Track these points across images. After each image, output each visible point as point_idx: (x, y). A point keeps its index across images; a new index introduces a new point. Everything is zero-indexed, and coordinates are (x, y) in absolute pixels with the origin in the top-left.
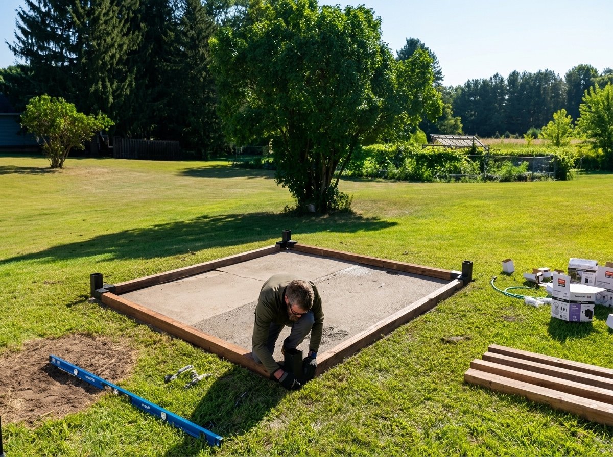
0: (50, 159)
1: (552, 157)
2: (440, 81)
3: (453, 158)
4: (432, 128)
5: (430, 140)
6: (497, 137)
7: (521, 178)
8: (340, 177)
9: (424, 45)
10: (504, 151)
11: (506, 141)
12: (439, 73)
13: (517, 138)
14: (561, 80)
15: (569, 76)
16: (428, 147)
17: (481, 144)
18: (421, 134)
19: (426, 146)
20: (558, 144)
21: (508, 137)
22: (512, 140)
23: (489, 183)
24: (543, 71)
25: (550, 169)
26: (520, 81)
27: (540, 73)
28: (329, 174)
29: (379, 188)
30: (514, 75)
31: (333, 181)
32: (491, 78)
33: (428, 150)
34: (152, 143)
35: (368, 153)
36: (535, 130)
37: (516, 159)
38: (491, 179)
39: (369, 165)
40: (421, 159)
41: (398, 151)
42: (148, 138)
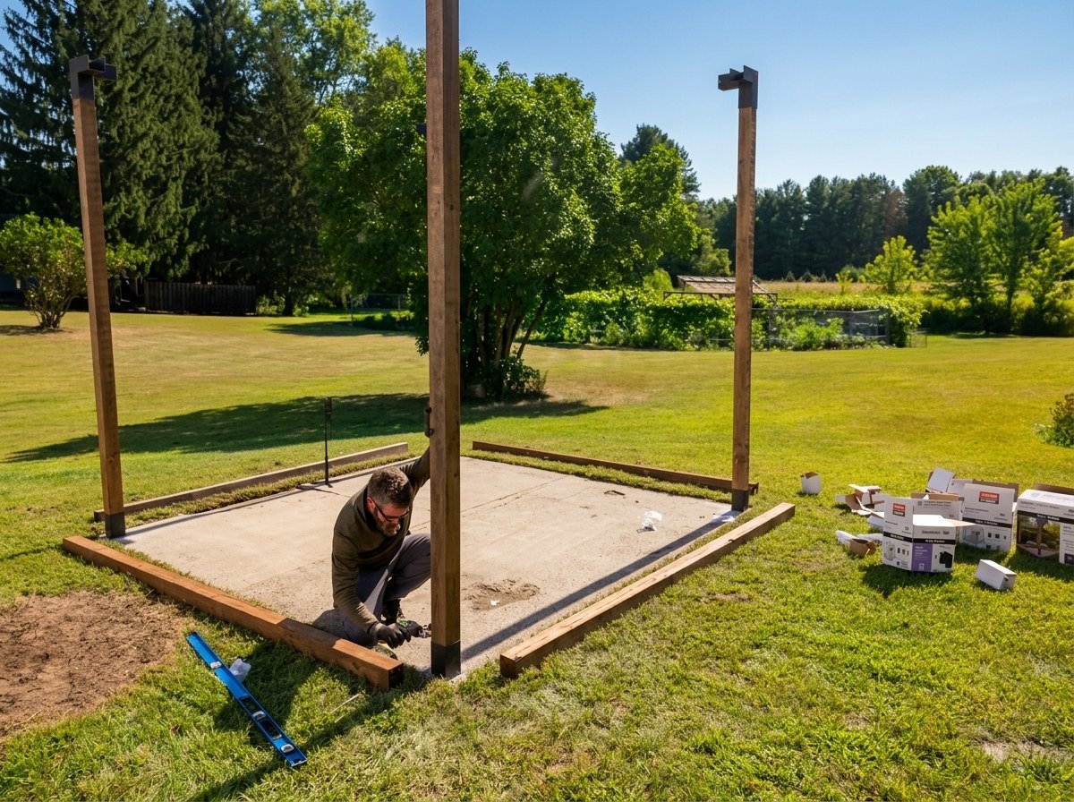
0: (39, 314)
1: (882, 310)
2: (692, 193)
3: (717, 313)
4: (681, 267)
5: (676, 284)
6: (790, 281)
7: (830, 345)
8: (525, 341)
9: (666, 136)
10: (804, 301)
11: (803, 285)
12: (692, 179)
13: (823, 281)
14: (898, 190)
15: (910, 184)
16: (674, 295)
17: (763, 290)
18: (662, 276)
19: (670, 294)
20: (891, 290)
21: (808, 280)
22: (815, 285)
23: (776, 351)
24: (867, 176)
25: (881, 331)
26: (827, 191)
27: (861, 180)
28: (508, 337)
29: (591, 360)
30: (818, 183)
31: (515, 346)
32: (779, 189)
33: (674, 300)
34: (211, 290)
35: (575, 305)
36: (855, 270)
37: (820, 315)
38: (781, 346)
39: (573, 323)
40: (661, 314)
41: (624, 303)
42: (204, 282)
